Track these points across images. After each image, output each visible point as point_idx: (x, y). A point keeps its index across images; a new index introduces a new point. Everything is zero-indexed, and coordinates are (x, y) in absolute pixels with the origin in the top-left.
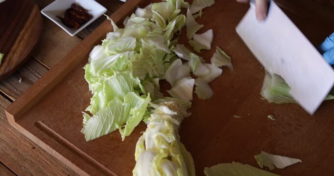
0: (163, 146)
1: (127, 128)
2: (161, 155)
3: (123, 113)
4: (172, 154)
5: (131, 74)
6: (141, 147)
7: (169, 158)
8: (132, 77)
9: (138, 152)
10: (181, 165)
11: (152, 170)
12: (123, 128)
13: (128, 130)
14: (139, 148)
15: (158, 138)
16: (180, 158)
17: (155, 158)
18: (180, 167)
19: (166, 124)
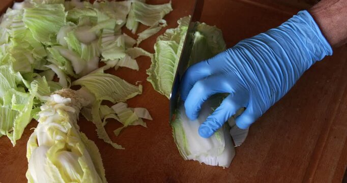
0: (59, 137)
1: (16, 130)
2: (56, 146)
3: (5, 118)
4: (71, 144)
5: (10, 69)
6: (33, 145)
7: (68, 149)
8: (12, 72)
9: (30, 152)
10: (82, 153)
11: (47, 166)
12: (11, 132)
13: (17, 132)
14: (31, 146)
15: (51, 129)
16: (80, 146)
17: (49, 152)
18: (80, 155)
19: (59, 112)
